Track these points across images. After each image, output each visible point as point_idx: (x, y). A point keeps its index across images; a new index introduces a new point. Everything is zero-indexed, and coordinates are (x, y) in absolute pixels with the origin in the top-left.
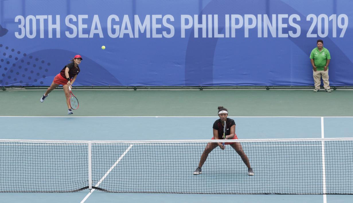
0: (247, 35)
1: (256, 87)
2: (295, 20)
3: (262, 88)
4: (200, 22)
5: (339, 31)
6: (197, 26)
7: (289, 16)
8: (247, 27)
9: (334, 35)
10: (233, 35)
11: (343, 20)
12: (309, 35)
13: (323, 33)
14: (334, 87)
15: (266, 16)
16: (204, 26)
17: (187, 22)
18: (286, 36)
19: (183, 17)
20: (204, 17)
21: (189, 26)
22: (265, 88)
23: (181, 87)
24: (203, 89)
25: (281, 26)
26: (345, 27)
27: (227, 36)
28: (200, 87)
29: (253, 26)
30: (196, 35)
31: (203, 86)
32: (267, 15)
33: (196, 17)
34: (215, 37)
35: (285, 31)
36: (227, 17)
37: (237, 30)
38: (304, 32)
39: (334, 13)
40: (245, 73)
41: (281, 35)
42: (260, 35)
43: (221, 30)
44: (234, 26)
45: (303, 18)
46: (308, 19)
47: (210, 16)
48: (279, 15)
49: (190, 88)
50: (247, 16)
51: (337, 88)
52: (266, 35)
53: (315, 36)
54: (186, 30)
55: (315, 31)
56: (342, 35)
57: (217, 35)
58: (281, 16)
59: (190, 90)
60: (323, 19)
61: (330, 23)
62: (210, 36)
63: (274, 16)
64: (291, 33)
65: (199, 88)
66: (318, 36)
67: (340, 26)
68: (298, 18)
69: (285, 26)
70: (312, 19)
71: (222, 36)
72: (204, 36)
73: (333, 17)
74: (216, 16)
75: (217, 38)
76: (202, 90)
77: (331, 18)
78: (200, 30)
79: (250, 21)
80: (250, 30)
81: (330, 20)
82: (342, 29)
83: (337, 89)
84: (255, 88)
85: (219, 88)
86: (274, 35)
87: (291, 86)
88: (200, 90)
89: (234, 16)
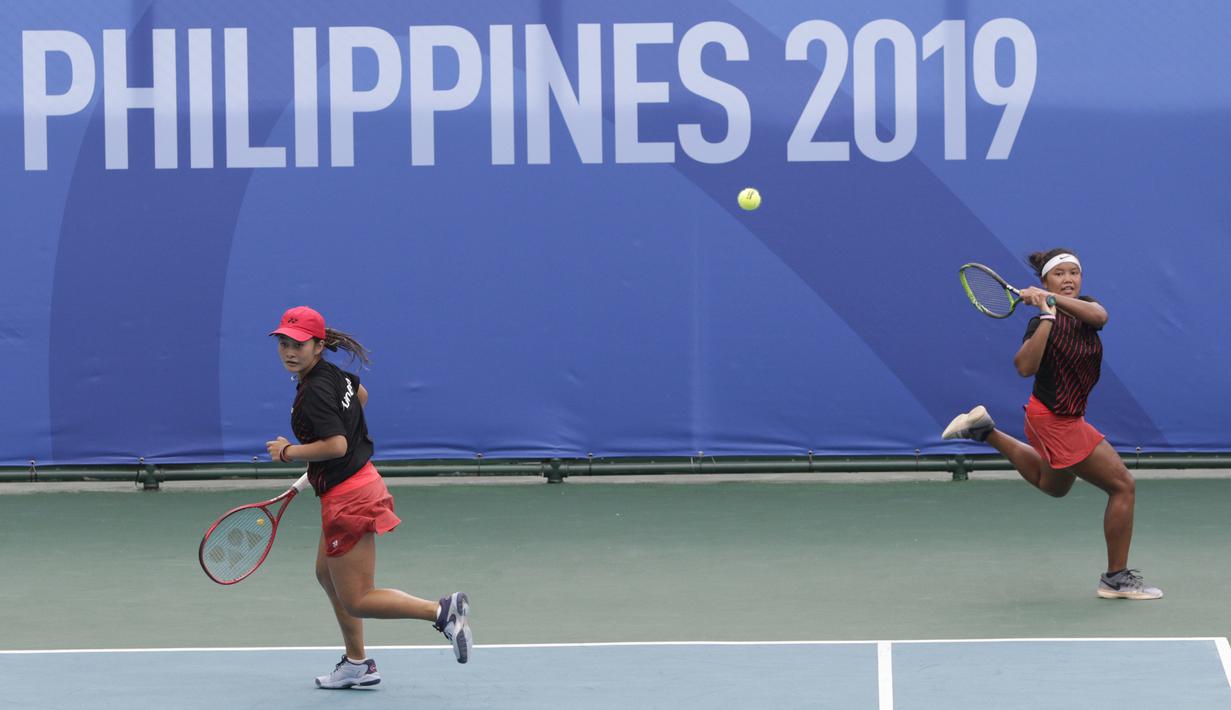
0: (423, 152)
1: (483, 468)
2: (713, 60)
3: (520, 473)
4: (140, 73)
5: (983, 118)
6: (120, 100)
7: (679, 35)
8: (427, 101)
9: (955, 147)
10: (343, 155)
11: (1005, 51)
12: (802, 147)
13: (885, 132)
14: (953, 462)
15: (537, 35)
16: (162, 98)
17: (59, 73)
18: (661, 153)
19: (36, 45)
20: (163, 41)
21: (75, 101)
22: (536, 473)
23: (27, 473)
24: (164, 485)
25: (634, 92)
26: (1016, 98)
27: (307, 156)
28: (143, 472)
29: (461, 97)
30: (117, 156)
31: (159, 466)
32: (543, 27)
33: (116, 42)
34: (233, 162)
35: (655, 123)
36: (304, 39)
37: (362, 121)
38: (770, 134)
39: (953, 14)
40: (414, 385)
41: (632, 151)
42: (502, 152)
43: (271, 122)
44: (347, 101)
45: (766, 43)
46: (796, 48)
47: (200, 40)
48: (619, 29)
49: (80, 479)
50: (425, 38)
51: (971, 469)
52: (539, 152)
53: (838, 152)
54: (55, 124)
55: (837, 125)
56: (1001, 148)
57: (242, 155)
58: (630, 37)
59: (83, 494)
60: (885, 52)
61: (930, 70)
62: (202, 157)
63: (588, 36)
64: (690, 135)
65: (137, 479)
66: (854, 150)
67: (989, 90)
68: (737, 47)
69: (658, 93)
70: (817, 49)
71: (272, 157)
72: (165, 156)
73: (944, 35)
74: (237, 40)
75: (246, 173)
76: (157, 488)
77: (933, 41)
78: (141, 122)
79: (446, 68)
80: (442, 119)
81: (927, 54)
82: (998, 111)
83: (970, 475)
84: (479, 473)
85: (256, 476)
86: (590, 151)
87: (696, 459)
88: (146, 488)
89: (345, 39)
